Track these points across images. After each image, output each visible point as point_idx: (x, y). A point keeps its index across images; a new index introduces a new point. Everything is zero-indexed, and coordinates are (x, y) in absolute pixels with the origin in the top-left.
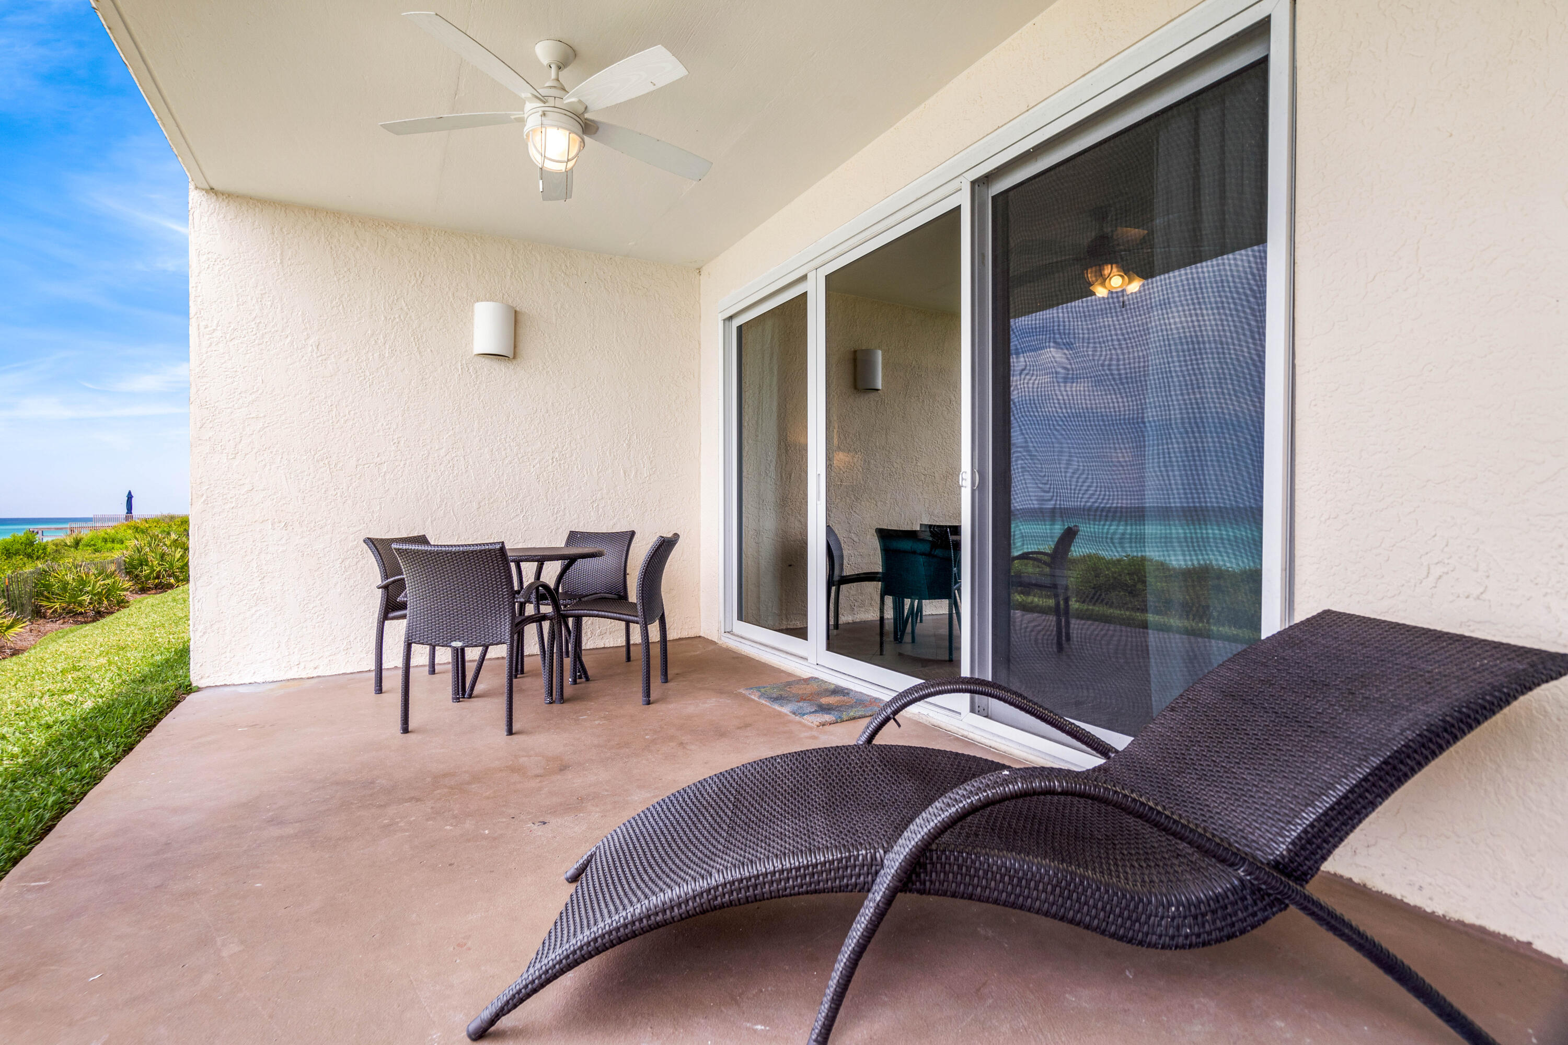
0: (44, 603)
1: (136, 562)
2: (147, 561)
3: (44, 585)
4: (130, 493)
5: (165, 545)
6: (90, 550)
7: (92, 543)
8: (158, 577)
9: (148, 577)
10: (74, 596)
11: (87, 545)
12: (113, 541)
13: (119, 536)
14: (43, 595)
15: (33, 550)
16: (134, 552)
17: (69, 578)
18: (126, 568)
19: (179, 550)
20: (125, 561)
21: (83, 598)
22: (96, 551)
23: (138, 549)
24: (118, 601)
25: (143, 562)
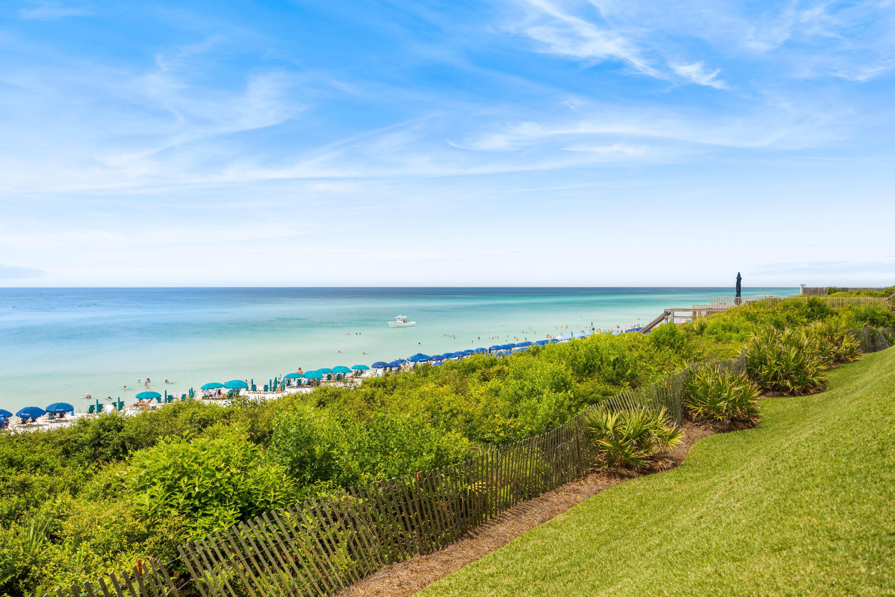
0: (691, 406)
1: (756, 361)
2: (765, 359)
3: (691, 388)
4: (739, 275)
5: (781, 342)
6: (713, 338)
7: (715, 330)
8: (774, 378)
9: (766, 377)
10: (713, 402)
11: (711, 333)
12: (730, 330)
13: (735, 324)
14: (690, 397)
15: (675, 340)
16: (754, 348)
17: (709, 381)
18: (747, 366)
19: (794, 348)
20: (746, 358)
21: (721, 403)
22: (718, 340)
23: (758, 347)
24: (748, 410)
25: (763, 361)
